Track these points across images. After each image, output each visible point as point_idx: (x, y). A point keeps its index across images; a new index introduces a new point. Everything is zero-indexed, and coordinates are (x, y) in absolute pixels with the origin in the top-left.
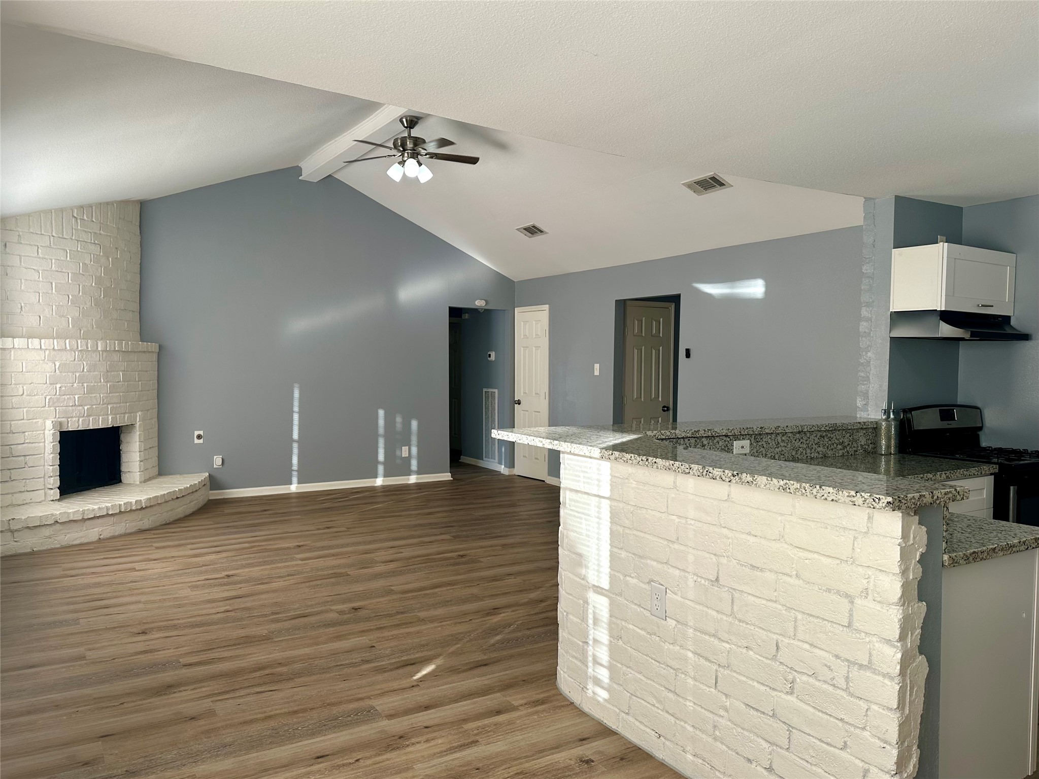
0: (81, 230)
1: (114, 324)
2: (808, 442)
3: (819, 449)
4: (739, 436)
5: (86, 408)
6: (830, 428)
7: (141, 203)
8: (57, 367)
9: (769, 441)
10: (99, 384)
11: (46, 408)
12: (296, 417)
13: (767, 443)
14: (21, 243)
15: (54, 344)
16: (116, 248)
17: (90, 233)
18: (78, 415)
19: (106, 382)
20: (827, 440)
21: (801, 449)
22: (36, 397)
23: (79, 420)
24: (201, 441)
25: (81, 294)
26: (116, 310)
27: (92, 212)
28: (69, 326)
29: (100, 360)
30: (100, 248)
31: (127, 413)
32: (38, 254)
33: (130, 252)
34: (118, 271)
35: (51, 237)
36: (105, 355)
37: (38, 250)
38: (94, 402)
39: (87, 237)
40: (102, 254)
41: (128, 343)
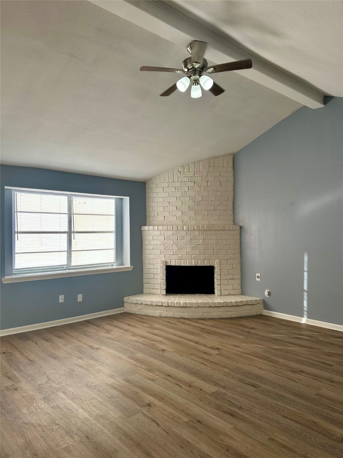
0: (183, 177)
1: (205, 217)
5: (179, 256)
7: (233, 155)
8: (165, 238)
10: (186, 245)
11: (161, 255)
12: (306, 274)
14: (157, 187)
15: (163, 228)
16: (207, 182)
17: (188, 177)
19: (190, 245)
22: (158, 250)
23: (175, 261)
24: (259, 280)
25: (183, 205)
26: (207, 210)
27: (189, 167)
28: (177, 220)
29: (186, 235)
30: (194, 183)
31: (206, 260)
32: (163, 191)
33: (220, 181)
34: (209, 192)
35: (169, 183)
36: (189, 232)
37: (163, 189)
38: (183, 253)
39: (186, 179)
40: (195, 185)
41: (204, 226)
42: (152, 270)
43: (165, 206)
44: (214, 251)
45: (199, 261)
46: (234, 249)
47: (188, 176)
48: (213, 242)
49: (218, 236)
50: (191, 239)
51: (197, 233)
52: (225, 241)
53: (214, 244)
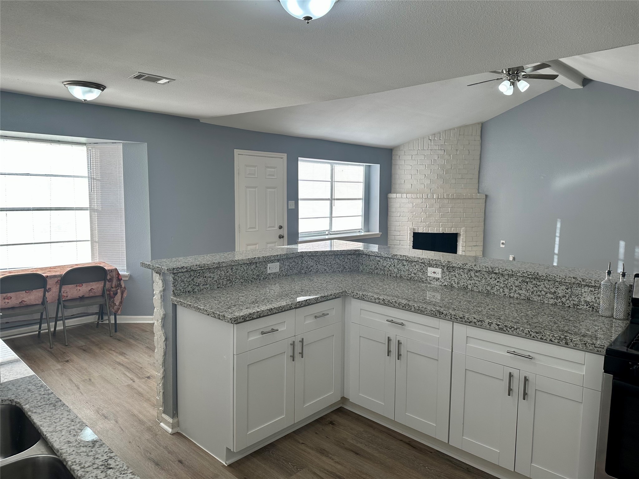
0: (433, 145)
1: (453, 186)
2: (506, 283)
3: (520, 292)
4: (432, 265)
5: (427, 223)
6: (528, 275)
7: (482, 124)
8: (414, 205)
9: (462, 273)
10: (435, 213)
11: (409, 222)
12: (557, 240)
13: (459, 274)
14: (405, 155)
15: (412, 196)
16: (457, 150)
18: (423, 226)
19: (439, 213)
20: (532, 286)
21: (497, 287)
22: (405, 218)
23: (423, 228)
24: (504, 246)
25: (432, 173)
26: (455, 179)
27: (440, 135)
28: (425, 188)
29: (436, 203)
30: (444, 151)
31: (453, 227)
32: (412, 158)
33: (468, 150)
34: (457, 160)
35: (418, 150)
36: (439, 200)
37: (412, 157)
38: (432, 221)
39: (437, 148)
40: (445, 154)
41: (454, 195)
42: (398, 237)
43: (412, 174)
44: (461, 219)
45: (446, 228)
46: (479, 217)
47: (438, 144)
48: (460, 211)
49: (465, 204)
50: (440, 207)
51: (446, 201)
52: (472, 209)
53: (461, 213)
